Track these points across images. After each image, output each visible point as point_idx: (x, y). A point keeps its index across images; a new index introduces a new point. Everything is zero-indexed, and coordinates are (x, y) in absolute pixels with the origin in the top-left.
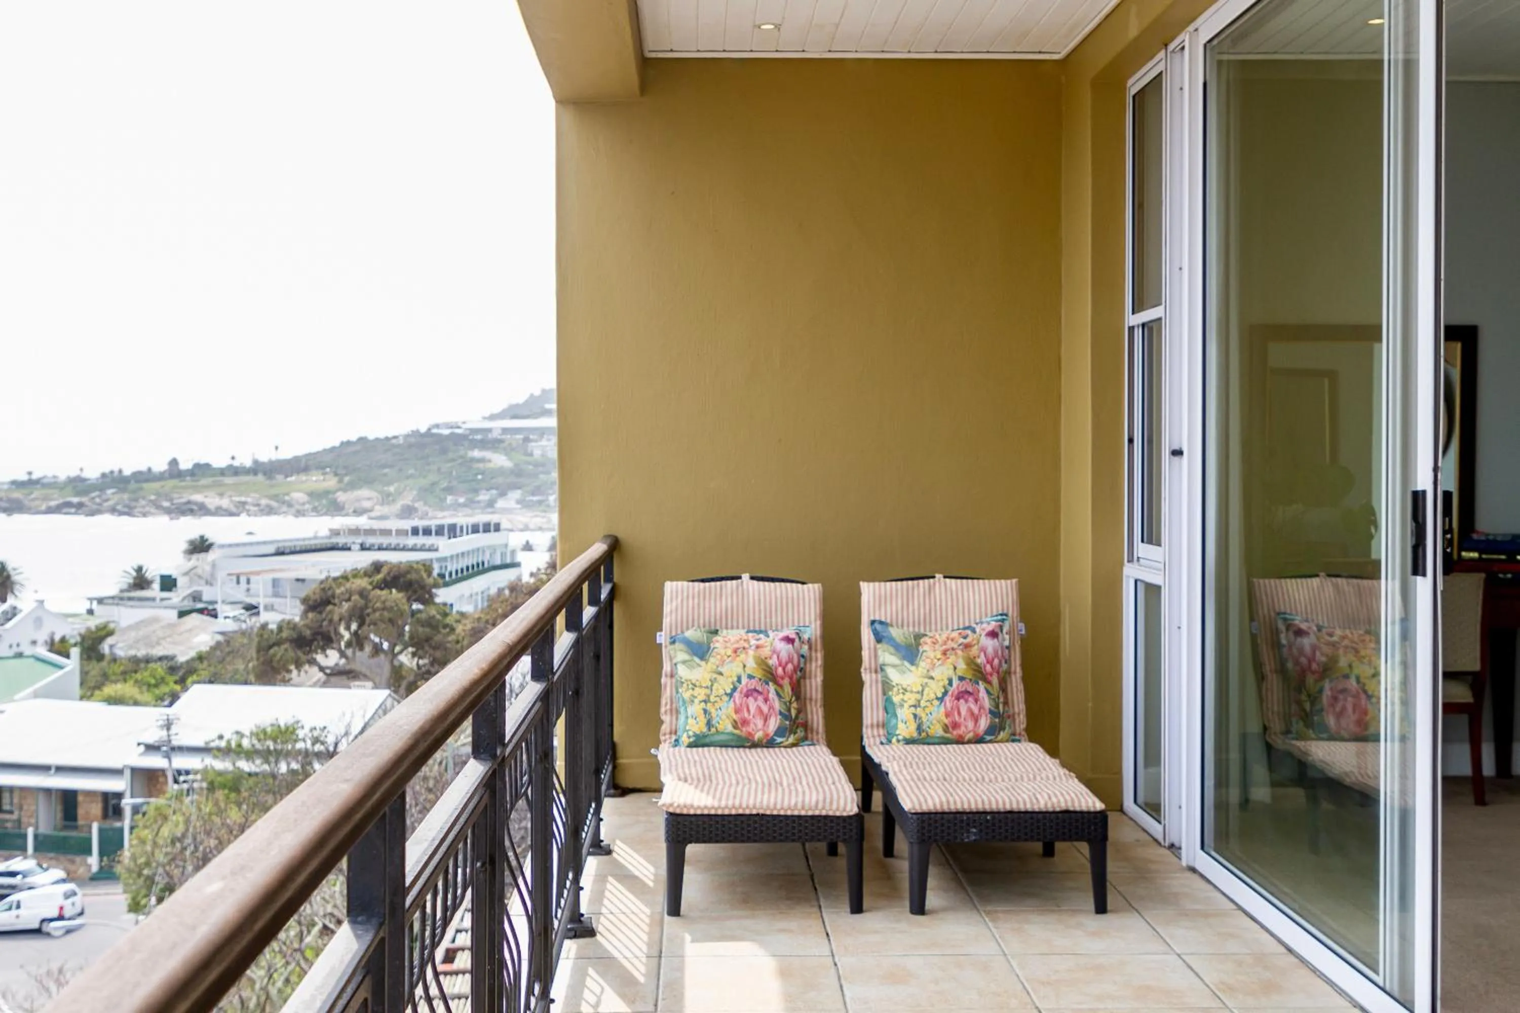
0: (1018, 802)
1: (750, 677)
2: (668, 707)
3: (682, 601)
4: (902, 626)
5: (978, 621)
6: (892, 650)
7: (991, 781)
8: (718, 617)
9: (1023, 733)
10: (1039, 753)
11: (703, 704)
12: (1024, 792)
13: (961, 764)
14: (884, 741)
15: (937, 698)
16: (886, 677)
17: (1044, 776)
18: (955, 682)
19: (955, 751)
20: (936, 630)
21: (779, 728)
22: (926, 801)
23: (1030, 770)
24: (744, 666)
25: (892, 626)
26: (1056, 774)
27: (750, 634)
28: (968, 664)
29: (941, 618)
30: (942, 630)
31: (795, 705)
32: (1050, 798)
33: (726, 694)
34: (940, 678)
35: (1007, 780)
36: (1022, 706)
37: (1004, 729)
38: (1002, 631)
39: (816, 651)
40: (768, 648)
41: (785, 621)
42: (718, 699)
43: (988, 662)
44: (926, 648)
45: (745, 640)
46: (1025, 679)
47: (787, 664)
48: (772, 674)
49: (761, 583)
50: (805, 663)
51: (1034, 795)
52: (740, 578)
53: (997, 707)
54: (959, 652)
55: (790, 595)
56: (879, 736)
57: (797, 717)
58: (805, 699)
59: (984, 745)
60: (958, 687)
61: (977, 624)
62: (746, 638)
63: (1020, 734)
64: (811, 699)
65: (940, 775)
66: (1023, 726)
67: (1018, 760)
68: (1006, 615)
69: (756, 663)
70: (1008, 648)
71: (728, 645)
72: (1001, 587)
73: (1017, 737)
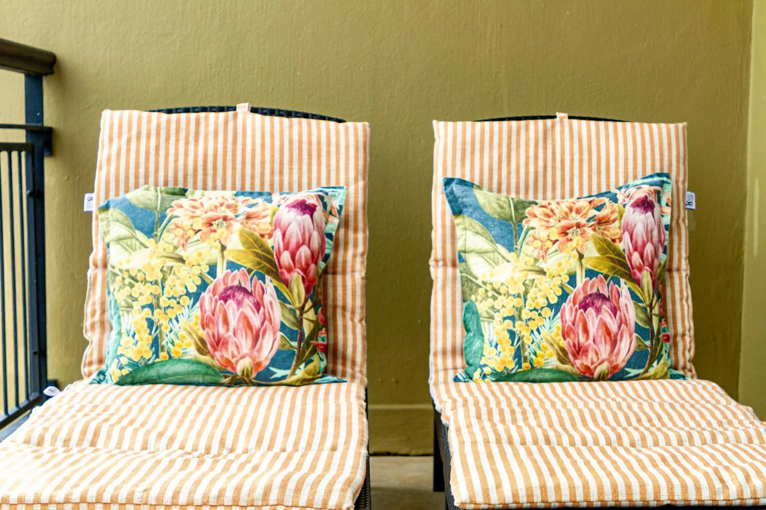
0: (684, 488)
1: (232, 266)
2: (97, 317)
3: (129, 141)
4: (499, 191)
5: (621, 184)
6: (478, 226)
7: (633, 445)
8: (190, 172)
9: (689, 365)
10: (717, 396)
11: (147, 310)
12: (696, 467)
13: (581, 412)
14: (461, 374)
15: (550, 306)
16: (467, 270)
17: (730, 434)
18: (581, 280)
19: (575, 392)
20: (554, 198)
21: (278, 353)
22: (499, 486)
23: (703, 424)
24: (223, 248)
25: (480, 187)
26: (753, 433)
27: (241, 198)
28: (601, 250)
29: (563, 180)
30: (563, 197)
31: (311, 315)
32: (748, 478)
33: (188, 294)
34: (554, 273)
35: (662, 442)
36: (689, 323)
37: (659, 358)
38: (659, 201)
39: (356, 230)
40: (268, 219)
41: (305, 180)
42: (173, 302)
43: (635, 249)
44: (534, 222)
45: (229, 207)
46: (692, 280)
47: (298, 246)
48: (271, 262)
49: (267, 118)
50: (336, 248)
51: (716, 472)
52: (234, 109)
53: (649, 320)
54: (589, 231)
55: (314, 139)
56: (455, 368)
57: (314, 334)
58: (335, 307)
59: (625, 383)
60: (584, 288)
61: (620, 188)
62: (231, 202)
63: (684, 368)
64: (344, 308)
65: (539, 432)
66: (689, 355)
67: (683, 406)
68: (668, 176)
69: (244, 244)
70: (667, 227)
71: (198, 212)
72: (660, 134)
73: (681, 372)
